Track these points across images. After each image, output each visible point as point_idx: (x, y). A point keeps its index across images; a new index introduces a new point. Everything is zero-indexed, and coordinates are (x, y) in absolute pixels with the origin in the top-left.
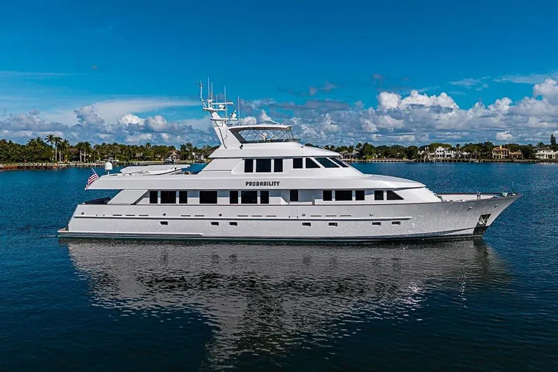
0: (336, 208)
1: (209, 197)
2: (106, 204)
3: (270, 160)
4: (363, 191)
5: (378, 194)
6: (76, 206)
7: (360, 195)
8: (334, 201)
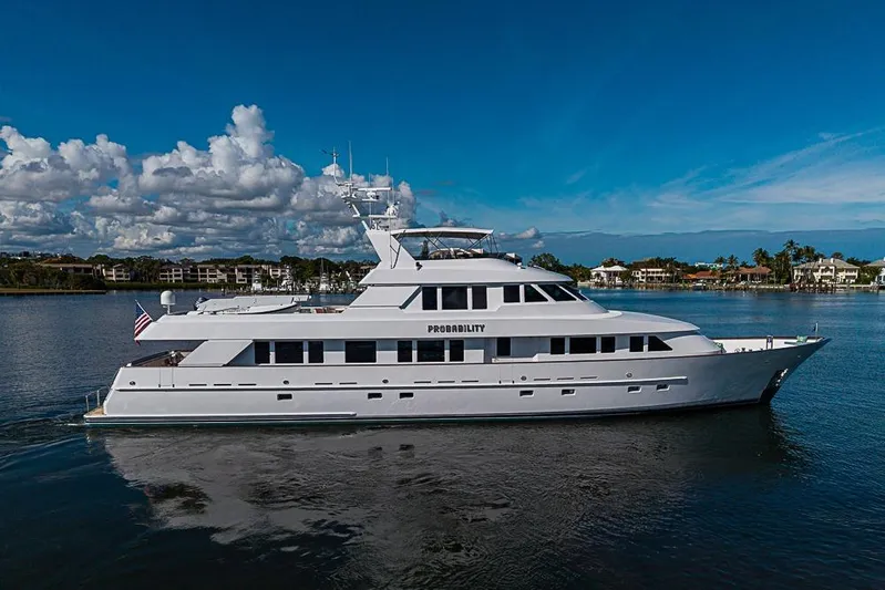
0: (571, 365)
1: (361, 351)
2: (176, 365)
3: (466, 288)
4: (614, 338)
5: (636, 343)
6: (117, 370)
7: (609, 344)
8: (567, 356)
